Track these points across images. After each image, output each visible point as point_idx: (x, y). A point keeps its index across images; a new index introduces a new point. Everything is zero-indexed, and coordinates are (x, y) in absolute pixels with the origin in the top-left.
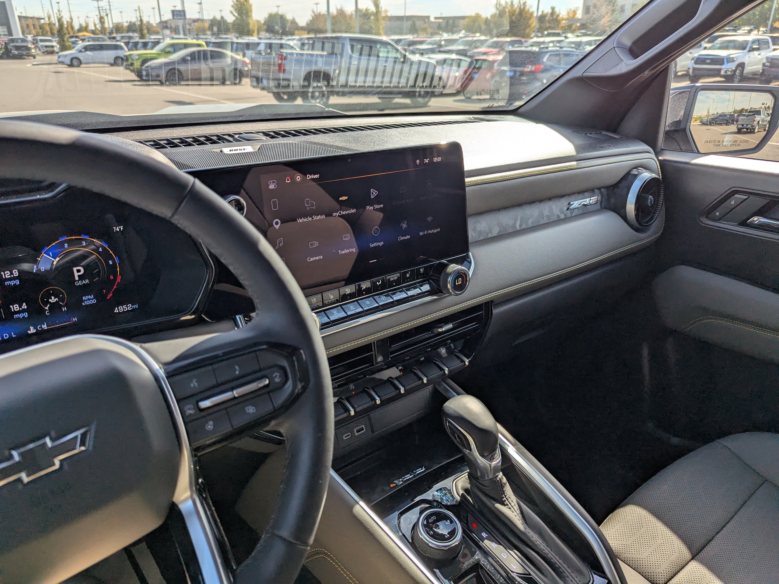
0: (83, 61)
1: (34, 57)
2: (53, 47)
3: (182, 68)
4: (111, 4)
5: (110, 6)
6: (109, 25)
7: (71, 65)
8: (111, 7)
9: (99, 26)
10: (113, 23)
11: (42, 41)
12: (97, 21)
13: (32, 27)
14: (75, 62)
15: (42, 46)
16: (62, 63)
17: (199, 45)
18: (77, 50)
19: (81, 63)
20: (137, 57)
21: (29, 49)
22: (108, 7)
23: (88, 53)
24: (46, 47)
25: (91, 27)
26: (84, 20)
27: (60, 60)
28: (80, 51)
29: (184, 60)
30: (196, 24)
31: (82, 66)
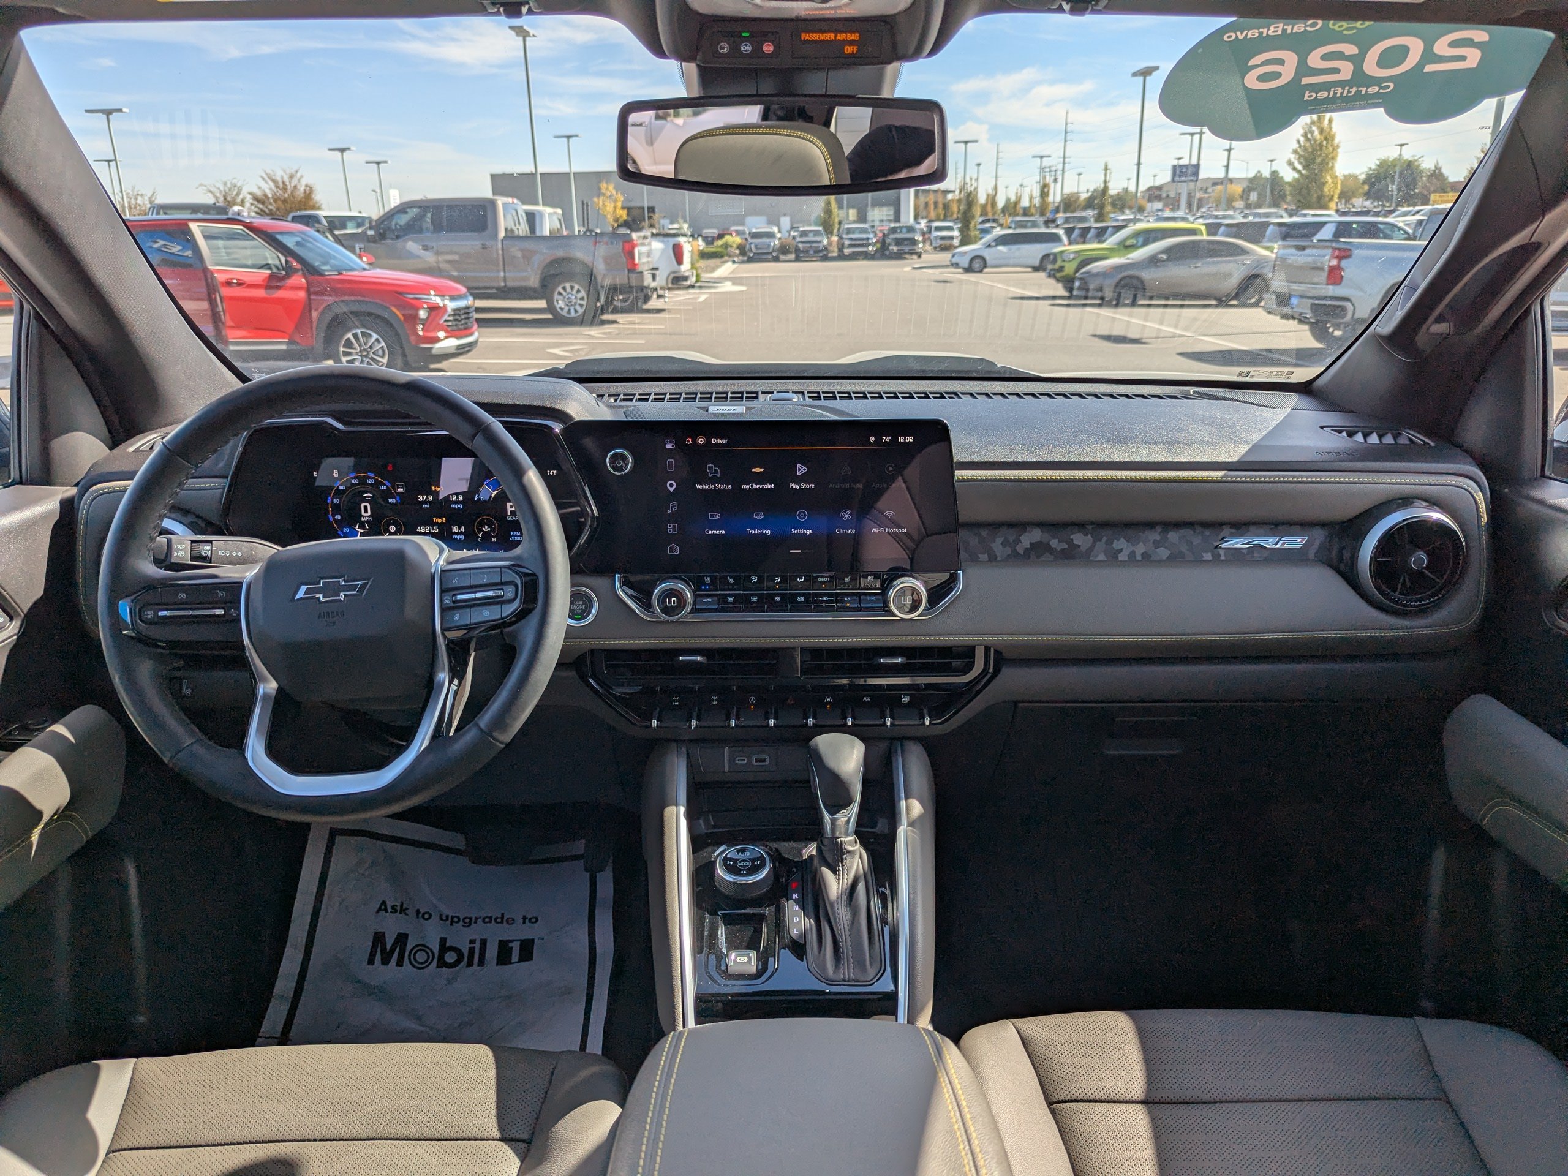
0: (989, 263)
1: (920, 257)
2: (952, 238)
3: (1146, 275)
4: (1067, 160)
5: (1064, 163)
6: (1055, 197)
7: (969, 270)
8: (1066, 165)
9: (1037, 201)
10: (1062, 194)
11: (938, 229)
12: (1036, 193)
13: (932, 207)
14: (977, 265)
15: (936, 238)
16: (956, 265)
17: (1193, 232)
18: (984, 244)
19: (985, 266)
20: (1072, 256)
21: (914, 242)
22: (1060, 167)
23: (1000, 248)
24: (943, 238)
25: (1025, 203)
26: (1015, 191)
27: (954, 260)
28: (989, 246)
29: (1153, 261)
30: (1219, 188)
31: (986, 270)
